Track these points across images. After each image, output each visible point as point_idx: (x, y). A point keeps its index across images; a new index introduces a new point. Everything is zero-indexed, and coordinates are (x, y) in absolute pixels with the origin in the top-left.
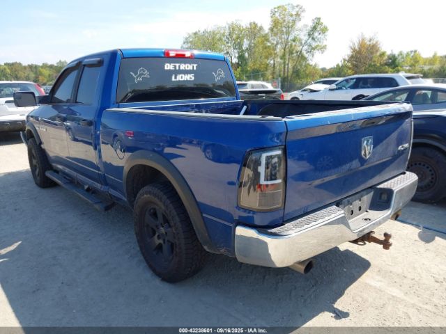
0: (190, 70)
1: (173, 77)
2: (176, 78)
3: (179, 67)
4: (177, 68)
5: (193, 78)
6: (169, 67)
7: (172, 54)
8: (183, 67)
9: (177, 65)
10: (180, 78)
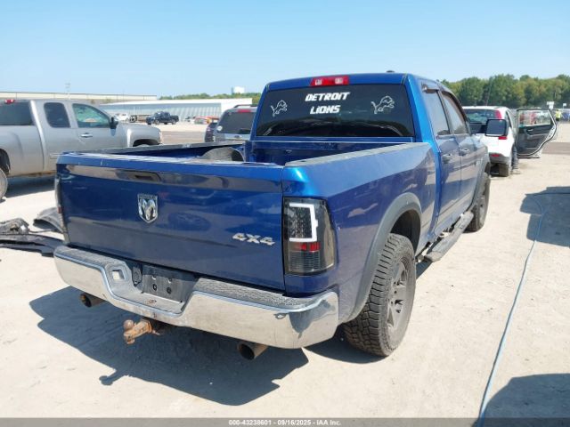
0: (337, 101)
1: (312, 110)
2: (315, 111)
3: (324, 97)
4: (320, 99)
5: (338, 111)
6: (311, 98)
7: (319, 83)
8: (328, 97)
9: (321, 95)
10: (320, 110)
